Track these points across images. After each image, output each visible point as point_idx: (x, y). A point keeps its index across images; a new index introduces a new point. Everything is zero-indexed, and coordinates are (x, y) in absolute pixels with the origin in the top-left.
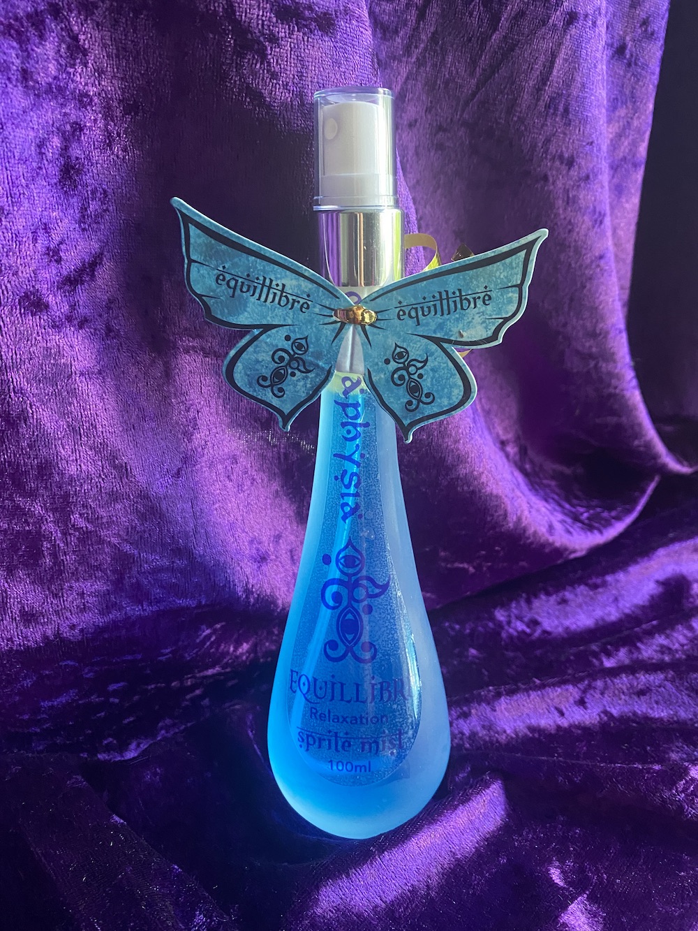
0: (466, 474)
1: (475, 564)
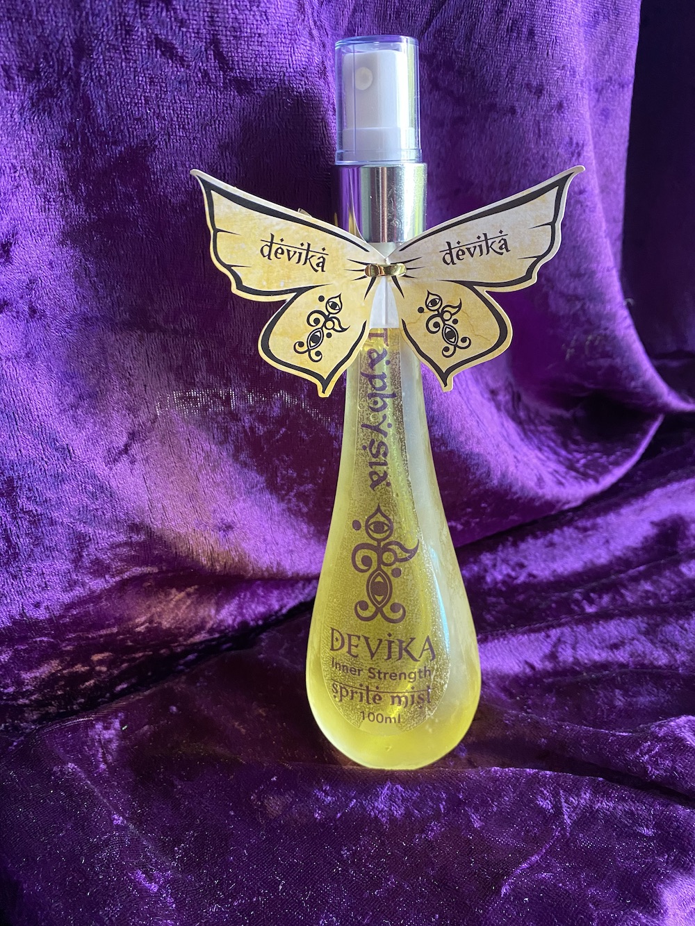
1: (462, 520)
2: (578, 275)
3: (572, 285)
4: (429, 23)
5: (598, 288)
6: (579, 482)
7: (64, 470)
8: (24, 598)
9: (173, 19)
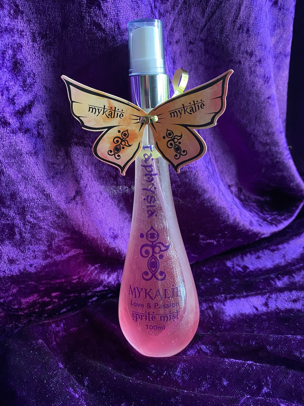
0: (208, 197)
1: (216, 240)
2: (268, 134)
3: (265, 138)
4: (205, 26)
5: (277, 140)
6: (269, 226)
7: (47, 205)
8: (26, 262)
9: (101, 14)
